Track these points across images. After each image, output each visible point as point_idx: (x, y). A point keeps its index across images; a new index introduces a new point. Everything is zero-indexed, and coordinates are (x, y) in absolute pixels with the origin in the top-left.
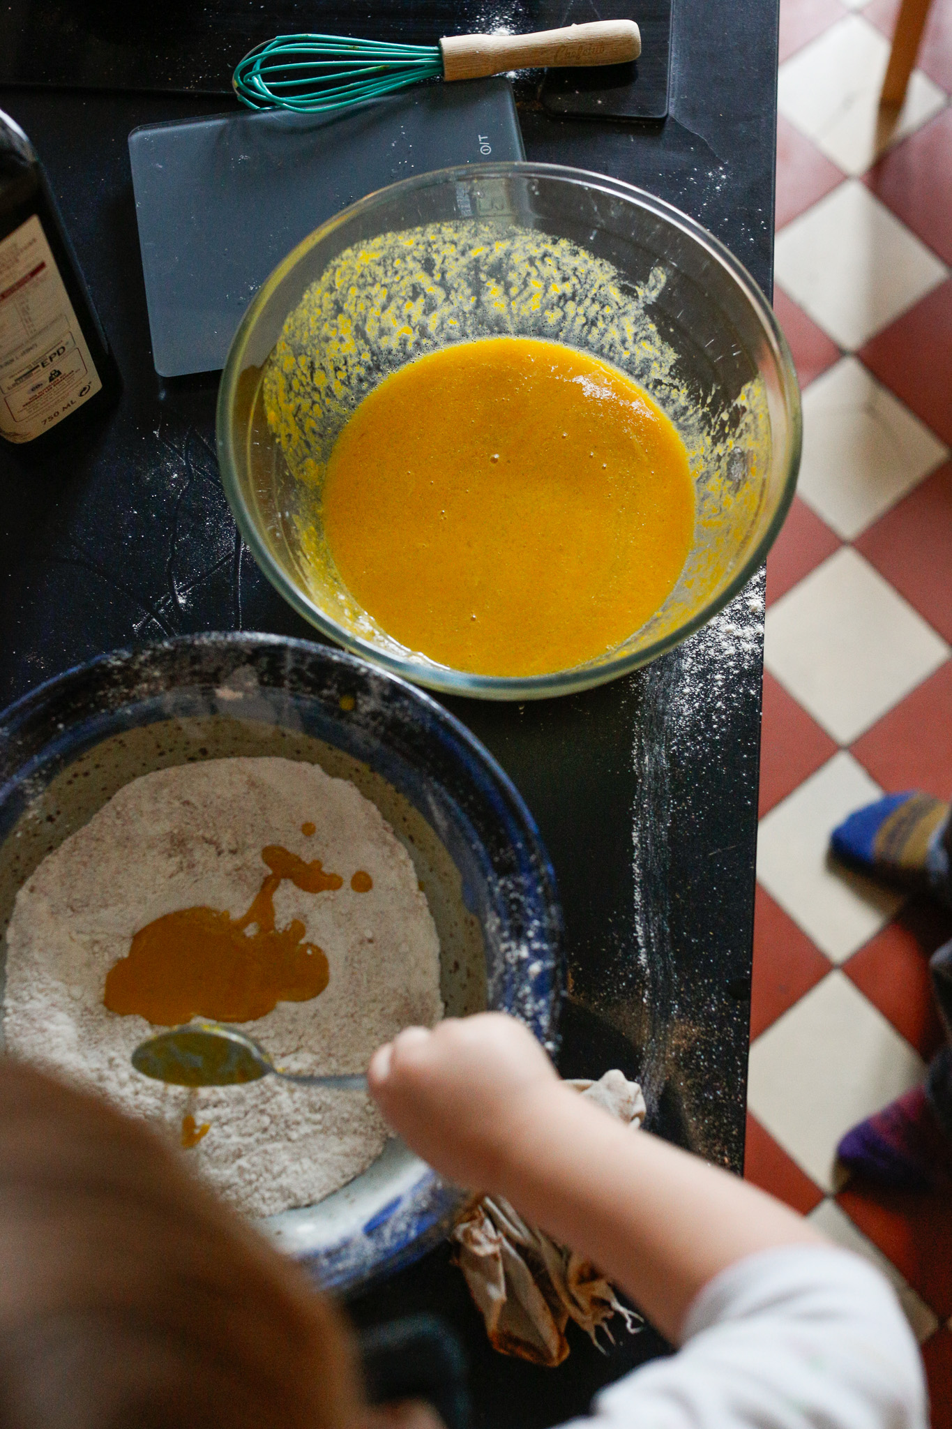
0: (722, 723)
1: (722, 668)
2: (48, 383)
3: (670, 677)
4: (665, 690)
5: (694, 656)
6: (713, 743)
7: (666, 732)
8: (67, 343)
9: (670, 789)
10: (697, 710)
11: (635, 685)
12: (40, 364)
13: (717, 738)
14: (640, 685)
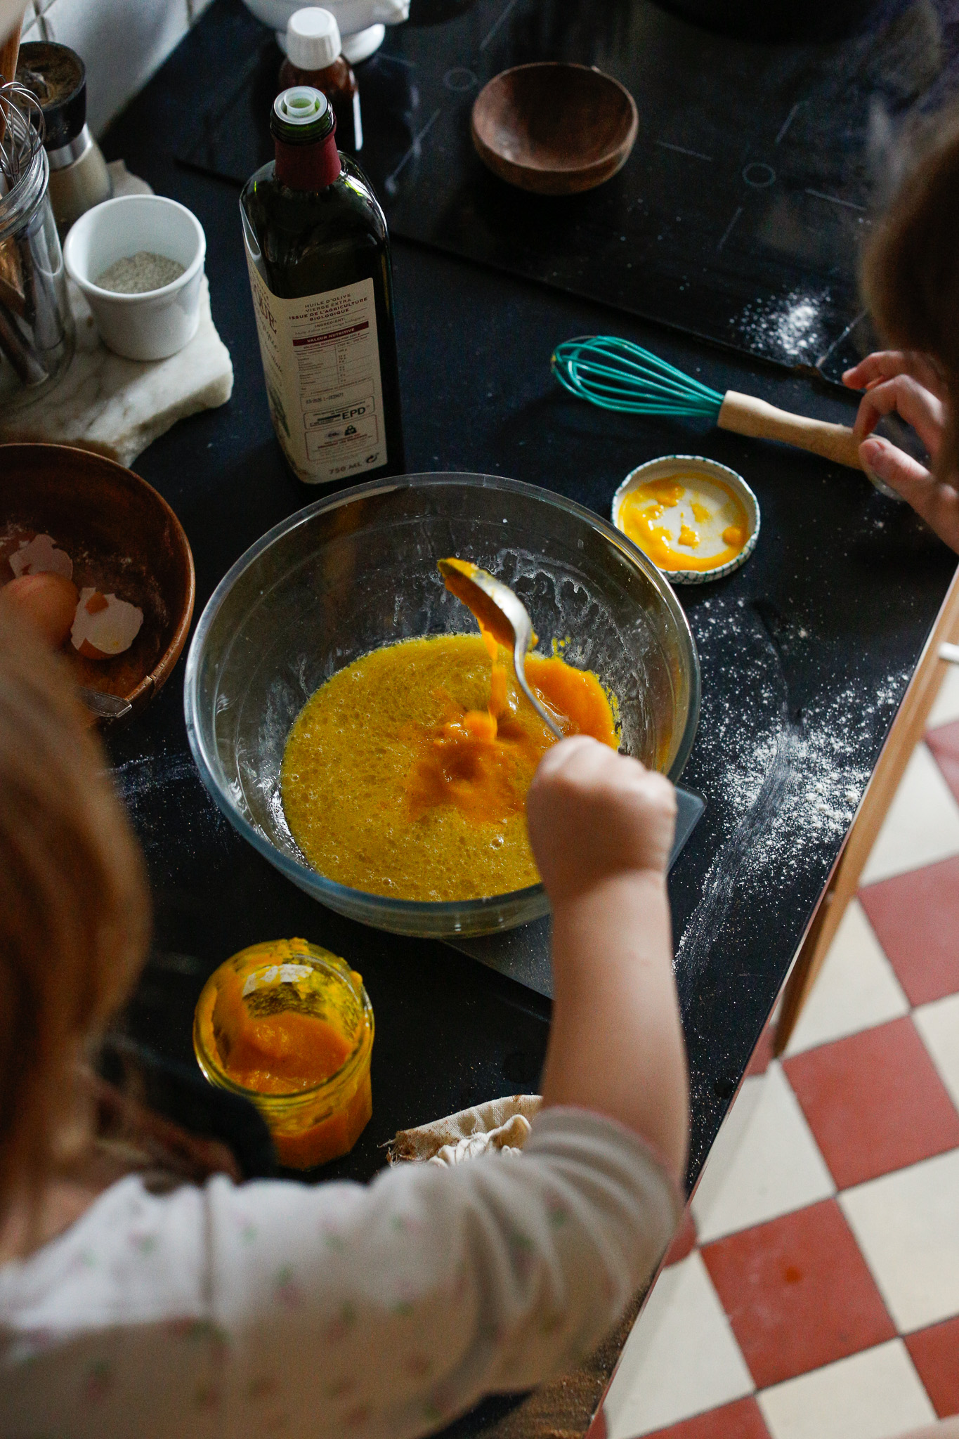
0: (789, 877)
1: (805, 835)
2: (343, 436)
3: (759, 828)
4: (751, 836)
5: (786, 819)
6: (776, 890)
7: (740, 869)
8: (368, 406)
9: (726, 913)
10: (772, 861)
11: (728, 825)
12: (341, 414)
13: (781, 887)
14: (732, 826)
